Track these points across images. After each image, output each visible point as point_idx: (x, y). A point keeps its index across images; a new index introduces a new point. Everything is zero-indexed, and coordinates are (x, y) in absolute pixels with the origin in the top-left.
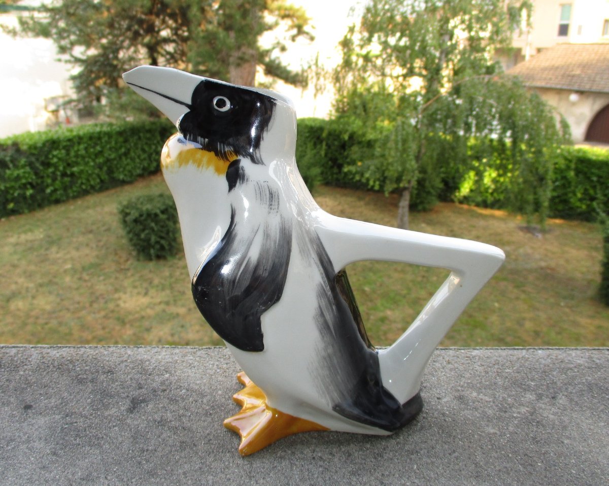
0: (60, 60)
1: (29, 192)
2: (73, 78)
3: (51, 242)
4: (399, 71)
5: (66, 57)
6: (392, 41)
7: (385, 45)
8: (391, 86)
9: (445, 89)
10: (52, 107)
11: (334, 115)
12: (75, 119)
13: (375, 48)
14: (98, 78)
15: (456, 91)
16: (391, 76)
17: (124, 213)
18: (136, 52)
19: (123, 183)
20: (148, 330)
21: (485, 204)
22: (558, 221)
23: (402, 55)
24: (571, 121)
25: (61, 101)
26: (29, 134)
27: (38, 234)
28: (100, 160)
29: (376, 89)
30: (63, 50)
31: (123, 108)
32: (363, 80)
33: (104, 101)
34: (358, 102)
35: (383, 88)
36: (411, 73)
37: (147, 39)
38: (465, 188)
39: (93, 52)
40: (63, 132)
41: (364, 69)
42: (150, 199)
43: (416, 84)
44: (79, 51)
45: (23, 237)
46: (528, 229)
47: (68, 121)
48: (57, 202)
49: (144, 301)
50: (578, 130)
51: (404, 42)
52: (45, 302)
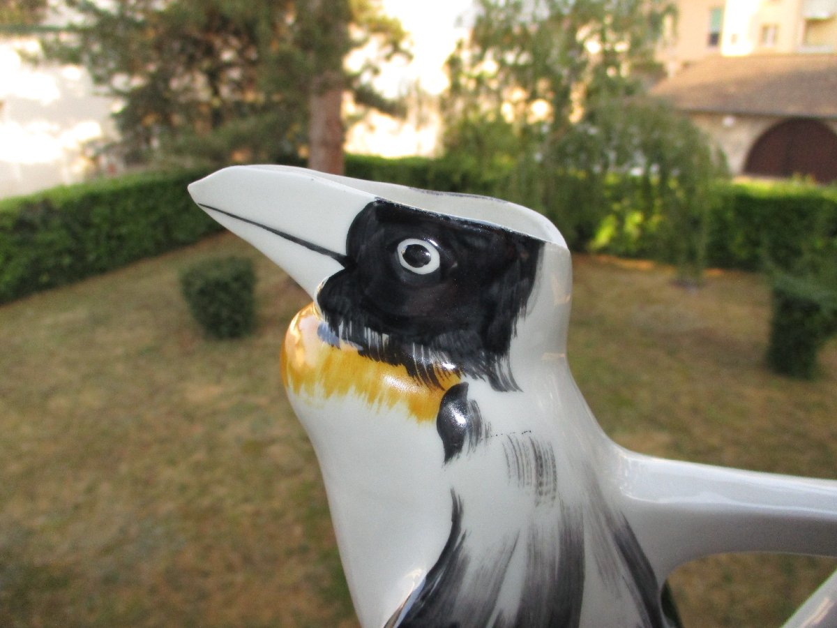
0: (97, 94)
1: (67, 260)
2: (115, 116)
3: (97, 321)
4: (518, 94)
5: (104, 89)
6: (510, 58)
7: (502, 64)
8: (508, 113)
9: (576, 115)
10: (91, 152)
11: (441, 152)
12: (121, 167)
13: (489, 66)
14: (146, 114)
15: (590, 117)
16: (510, 101)
17: (187, 283)
18: (193, 80)
19: (184, 244)
20: (223, 427)
21: (627, 255)
22: (716, 273)
23: (522, 76)
24: (727, 149)
25: (101, 145)
26: (63, 189)
27: (80, 313)
28: (154, 217)
29: (491, 118)
30: (99, 80)
31: (179, 151)
32: (475, 107)
33: (155, 143)
34: (469, 134)
35: (500, 117)
36: (533, 96)
37: (206, 64)
38: (604, 236)
39: (138, 82)
40: (105, 183)
41: (476, 93)
42: (218, 264)
43: (541, 110)
44: (120, 81)
45: (64, 317)
46: (680, 284)
47: (112, 169)
48: (103, 271)
49: (216, 390)
50: (736, 161)
51: (524, 58)
52: (92, 398)
